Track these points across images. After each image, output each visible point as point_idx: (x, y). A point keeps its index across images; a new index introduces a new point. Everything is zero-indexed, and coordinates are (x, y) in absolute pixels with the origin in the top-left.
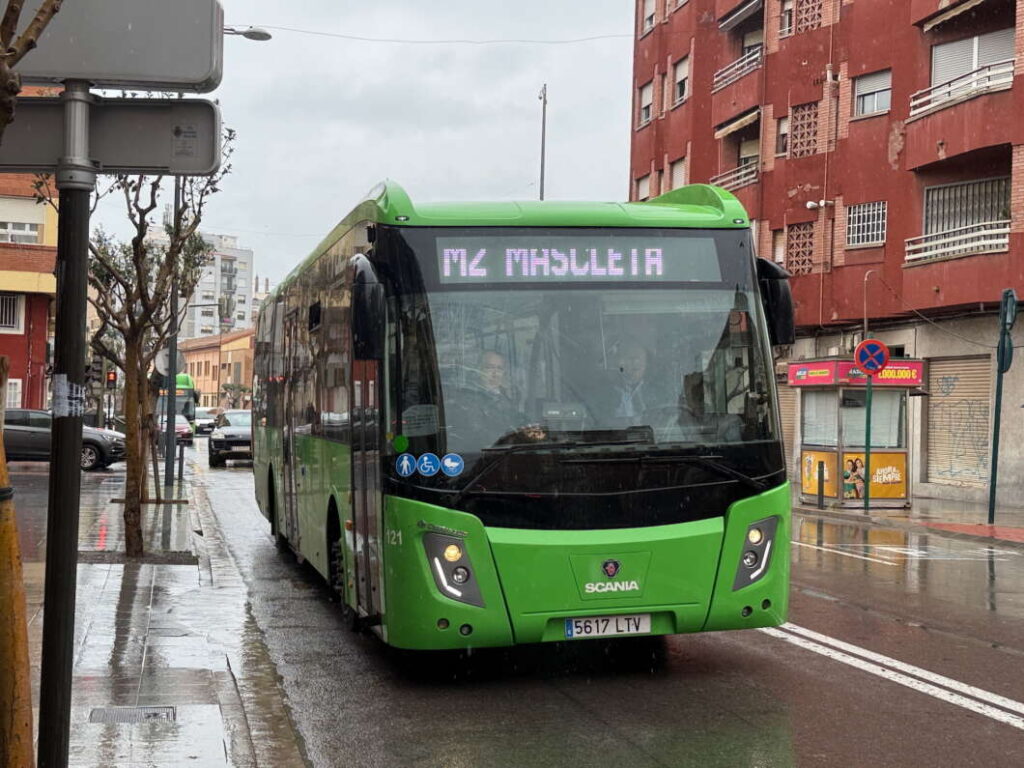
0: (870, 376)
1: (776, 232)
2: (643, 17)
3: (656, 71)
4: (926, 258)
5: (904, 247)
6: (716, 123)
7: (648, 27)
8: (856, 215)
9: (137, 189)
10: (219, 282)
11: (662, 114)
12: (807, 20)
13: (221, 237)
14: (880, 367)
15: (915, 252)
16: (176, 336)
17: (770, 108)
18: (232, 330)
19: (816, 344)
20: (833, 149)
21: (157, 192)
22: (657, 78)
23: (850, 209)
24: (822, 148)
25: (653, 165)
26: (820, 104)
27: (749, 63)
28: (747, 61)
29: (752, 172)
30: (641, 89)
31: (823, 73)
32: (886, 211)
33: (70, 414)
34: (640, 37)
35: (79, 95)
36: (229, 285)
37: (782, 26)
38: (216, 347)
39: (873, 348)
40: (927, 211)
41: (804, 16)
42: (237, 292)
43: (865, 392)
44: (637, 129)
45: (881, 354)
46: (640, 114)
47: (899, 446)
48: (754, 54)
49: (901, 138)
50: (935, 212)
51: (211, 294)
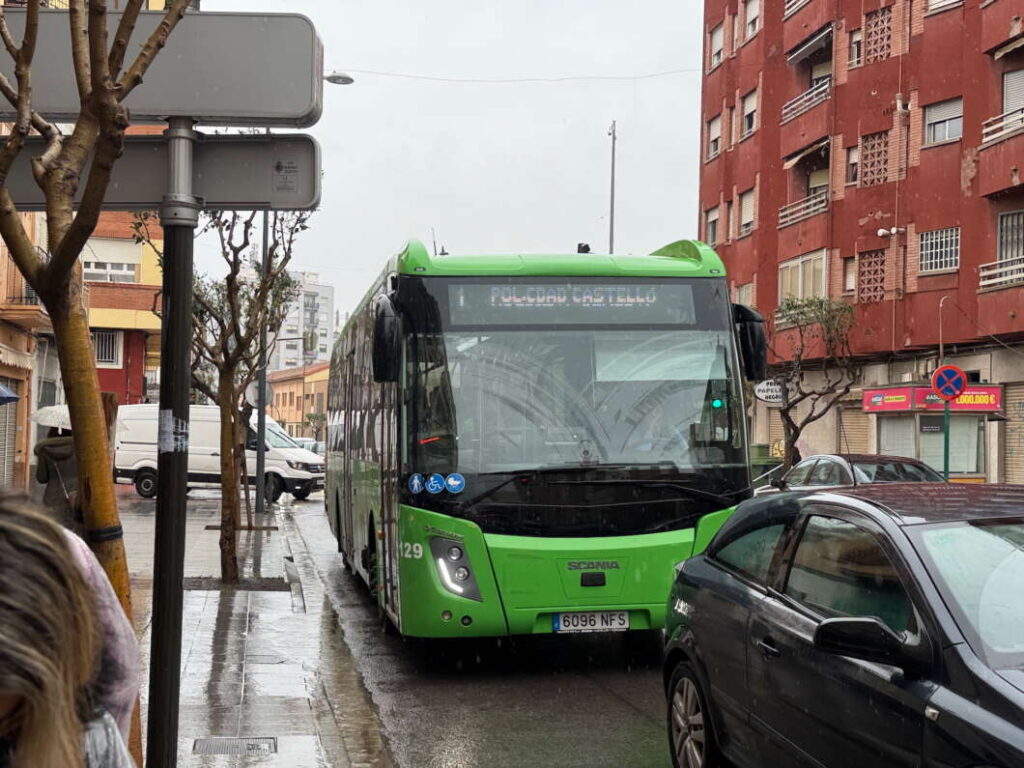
0: (947, 402)
1: (847, 260)
2: (711, 53)
3: (724, 104)
4: (1001, 283)
5: (979, 272)
6: (784, 154)
7: (715, 62)
8: (929, 242)
9: (230, 228)
10: (302, 318)
11: (730, 148)
12: (875, 50)
13: (304, 274)
14: (957, 392)
15: (990, 277)
16: (265, 368)
17: (839, 139)
18: (315, 362)
19: (889, 370)
20: (903, 177)
21: (250, 231)
22: (726, 112)
23: (922, 236)
24: (893, 176)
25: (722, 196)
26: (889, 133)
27: (817, 95)
28: (815, 92)
29: (822, 202)
30: (709, 123)
31: (893, 102)
32: (959, 237)
33: (176, 449)
34: (707, 72)
35: (183, 132)
36: (312, 320)
37: (850, 57)
38: (299, 379)
39: (950, 373)
40: (1002, 237)
41: (873, 47)
42: (319, 326)
43: (943, 417)
44: (706, 162)
45: (959, 380)
46: (708, 148)
47: (978, 472)
48: (822, 85)
49: (974, 165)
50: (1010, 238)
51: (295, 328)
